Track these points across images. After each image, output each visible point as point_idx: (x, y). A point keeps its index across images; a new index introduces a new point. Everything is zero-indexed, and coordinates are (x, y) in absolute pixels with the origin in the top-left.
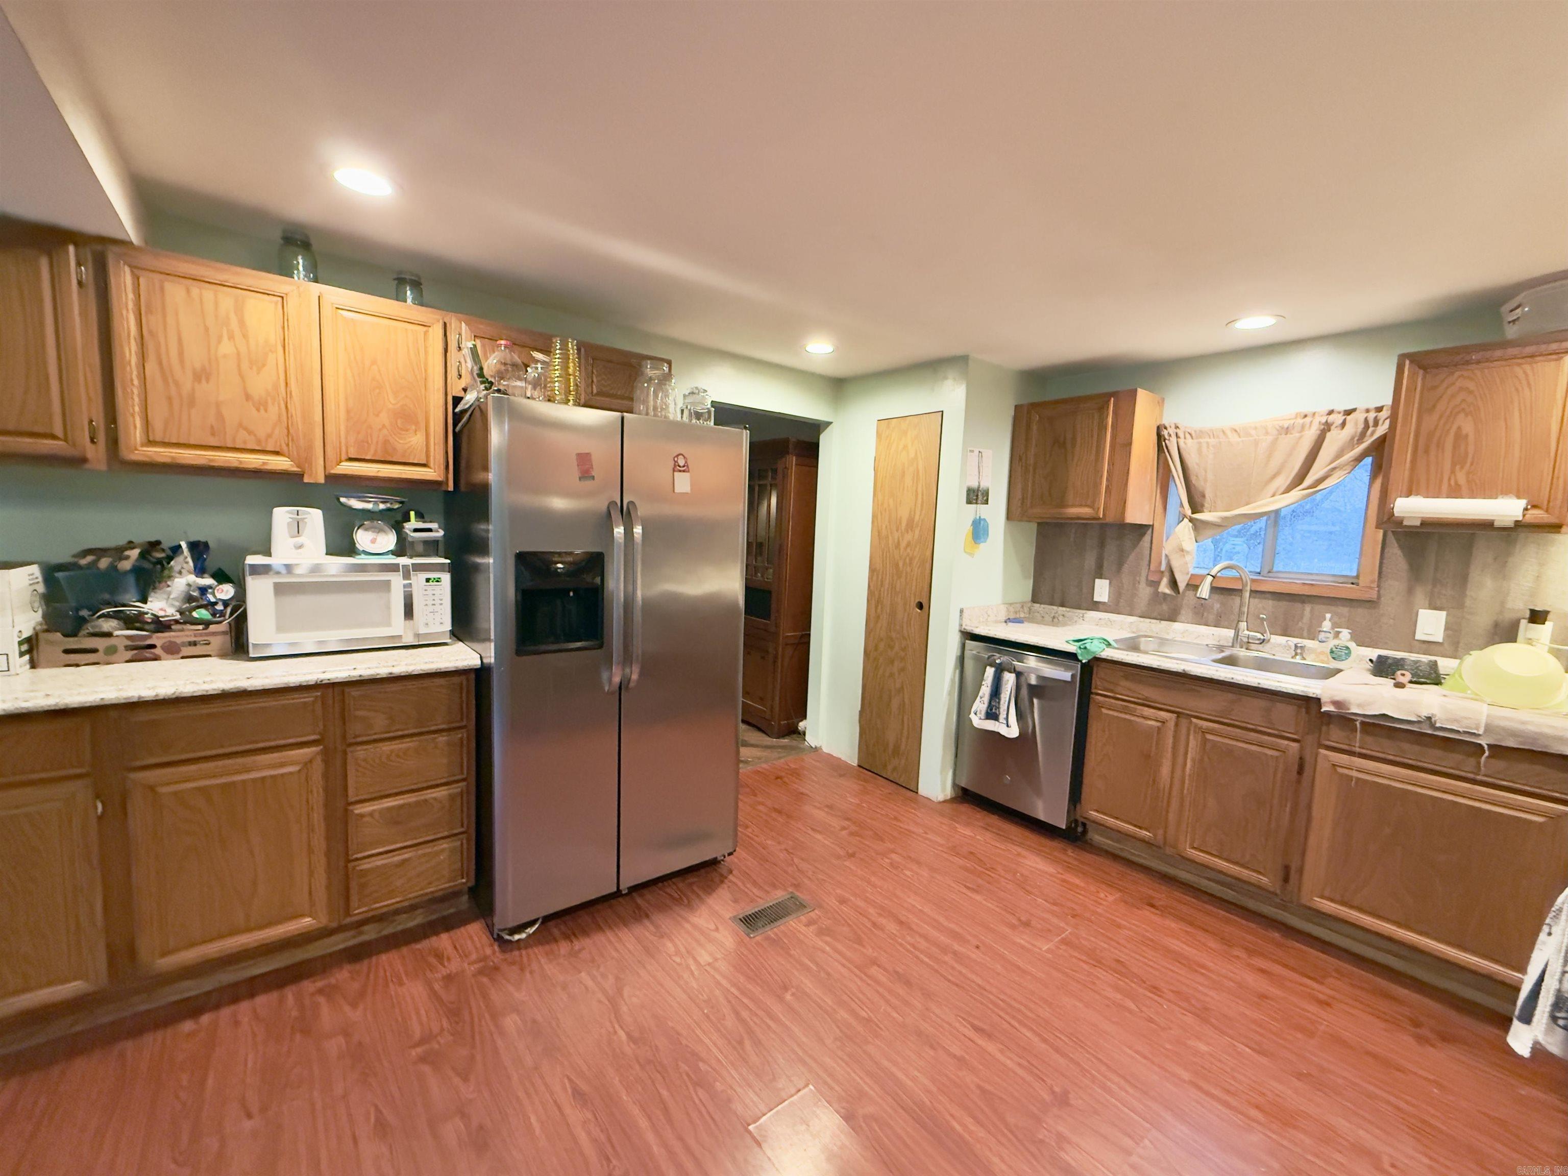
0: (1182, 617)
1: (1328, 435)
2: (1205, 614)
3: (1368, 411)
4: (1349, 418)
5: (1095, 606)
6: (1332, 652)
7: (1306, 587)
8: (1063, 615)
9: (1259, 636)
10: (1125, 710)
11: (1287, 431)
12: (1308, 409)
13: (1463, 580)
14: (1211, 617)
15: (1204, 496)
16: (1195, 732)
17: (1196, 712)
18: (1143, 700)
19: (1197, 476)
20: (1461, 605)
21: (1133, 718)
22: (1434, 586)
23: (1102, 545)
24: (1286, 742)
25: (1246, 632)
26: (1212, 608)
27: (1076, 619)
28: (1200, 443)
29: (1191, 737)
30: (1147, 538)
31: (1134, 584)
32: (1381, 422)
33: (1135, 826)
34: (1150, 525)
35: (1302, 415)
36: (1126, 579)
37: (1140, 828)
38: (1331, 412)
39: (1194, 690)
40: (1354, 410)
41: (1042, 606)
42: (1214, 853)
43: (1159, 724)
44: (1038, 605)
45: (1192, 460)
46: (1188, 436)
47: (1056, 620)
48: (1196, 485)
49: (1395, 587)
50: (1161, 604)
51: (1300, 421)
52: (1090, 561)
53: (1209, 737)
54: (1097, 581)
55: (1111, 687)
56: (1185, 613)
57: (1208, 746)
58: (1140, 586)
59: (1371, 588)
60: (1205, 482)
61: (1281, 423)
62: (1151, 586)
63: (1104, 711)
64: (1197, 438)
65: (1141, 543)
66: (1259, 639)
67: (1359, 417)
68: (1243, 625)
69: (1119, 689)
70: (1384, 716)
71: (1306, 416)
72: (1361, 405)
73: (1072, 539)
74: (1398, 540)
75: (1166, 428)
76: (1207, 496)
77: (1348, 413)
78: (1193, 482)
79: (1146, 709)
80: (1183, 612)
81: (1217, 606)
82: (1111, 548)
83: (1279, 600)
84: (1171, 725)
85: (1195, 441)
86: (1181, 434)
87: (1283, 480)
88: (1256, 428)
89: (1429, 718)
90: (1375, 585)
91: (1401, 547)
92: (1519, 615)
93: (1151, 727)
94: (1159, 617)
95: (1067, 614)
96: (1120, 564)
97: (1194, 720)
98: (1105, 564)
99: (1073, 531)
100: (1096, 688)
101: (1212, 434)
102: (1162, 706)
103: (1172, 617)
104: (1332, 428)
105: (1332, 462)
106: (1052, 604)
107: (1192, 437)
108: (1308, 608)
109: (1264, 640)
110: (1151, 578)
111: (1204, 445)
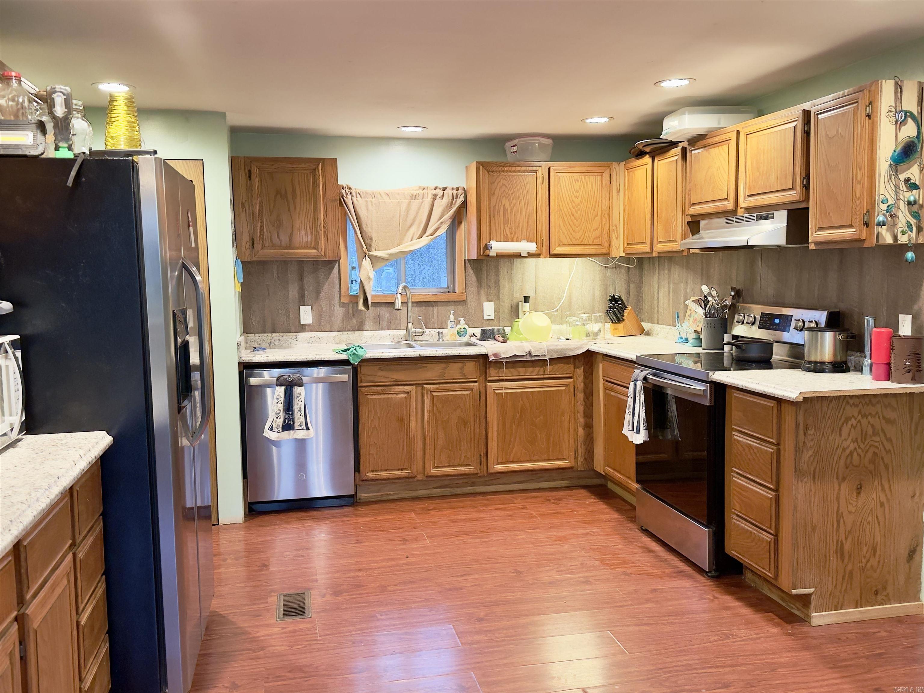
0: (367, 327)
1: (436, 201)
2: (381, 323)
3: (453, 189)
4: (445, 192)
5: (302, 328)
6: (458, 333)
7: (434, 296)
8: (279, 340)
9: (420, 330)
10: (384, 393)
11: (414, 197)
12: (425, 185)
13: (497, 283)
14: (385, 323)
15: (371, 239)
16: (427, 393)
17: (426, 380)
18: (393, 381)
19: (366, 225)
20: (499, 299)
21: (390, 396)
22: (488, 289)
23: (301, 278)
24: (472, 384)
25: (414, 330)
26: (385, 317)
27: (290, 341)
28: (367, 201)
29: (425, 398)
30: (336, 270)
31: (330, 307)
32: (459, 196)
33: (399, 470)
34: (337, 261)
35: (422, 188)
36: (324, 304)
37: (402, 470)
38: (436, 188)
39: (424, 367)
40: (446, 188)
41: (257, 335)
42: (446, 465)
43: (405, 395)
44: (253, 335)
45: (362, 213)
46: (358, 195)
47: (272, 345)
48: (367, 231)
49: (473, 289)
50: (351, 319)
51: (421, 192)
52: (293, 292)
53: (434, 394)
54: (302, 308)
55: (372, 379)
56: (368, 324)
57: (435, 399)
58: (335, 308)
59: (463, 293)
60: (371, 229)
61: (412, 192)
62: (342, 307)
63: (369, 397)
64: (364, 197)
65: (332, 275)
66: (421, 332)
67: (449, 192)
68: (410, 325)
69: (377, 379)
70: (515, 356)
71: (424, 189)
72: (450, 186)
73: (275, 275)
74: (470, 265)
75: (343, 188)
76: (373, 239)
77: (444, 189)
78: (364, 228)
79: (397, 387)
80: (367, 323)
81: (387, 315)
82: (309, 280)
83: (420, 307)
84: (413, 393)
85: (363, 199)
86: (354, 194)
87: (416, 230)
88: (399, 194)
89: (530, 352)
90: (464, 291)
91: (472, 269)
92: (518, 300)
93: (402, 398)
94: (351, 329)
95: (281, 338)
96: (318, 292)
97: (425, 386)
98: (306, 293)
99: (276, 267)
100: (361, 382)
101: (374, 196)
102: (407, 383)
103: (360, 328)
104: (438, 197)
105: (440, 219)
106: (264, 332)
107: (361, 197)
108: (435, 309)
109: (423, 332)
110: (343, 300)
111: (370, 204)
